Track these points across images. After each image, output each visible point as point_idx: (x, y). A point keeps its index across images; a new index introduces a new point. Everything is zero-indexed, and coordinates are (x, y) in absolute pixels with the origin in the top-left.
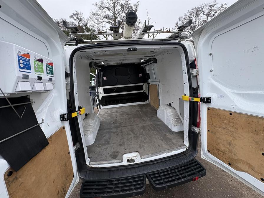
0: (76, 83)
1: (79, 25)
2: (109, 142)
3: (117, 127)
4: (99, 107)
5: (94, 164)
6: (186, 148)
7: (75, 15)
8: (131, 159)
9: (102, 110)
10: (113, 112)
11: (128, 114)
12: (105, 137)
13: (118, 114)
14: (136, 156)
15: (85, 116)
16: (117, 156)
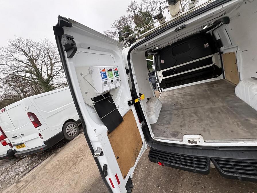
0: (135, 76)
1: (135, 15)
2: (170, 122)
3: (178, 109)
4: (160, 90)
5: (157, 139)
7: (130, 7)
8: (192, 140)
9: (163, 93)
10: (175, 94)
11: (192, 95)
12: (166, 118)
13: (180, 96)
14: (199, 139)
15: (147, 100)
16: (177, 136)
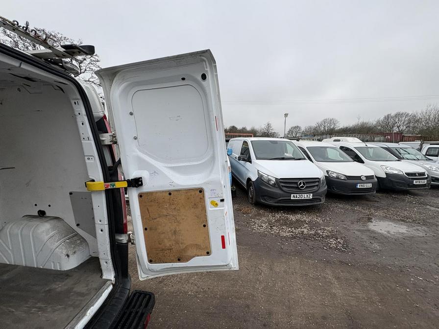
6: (112, 284)
